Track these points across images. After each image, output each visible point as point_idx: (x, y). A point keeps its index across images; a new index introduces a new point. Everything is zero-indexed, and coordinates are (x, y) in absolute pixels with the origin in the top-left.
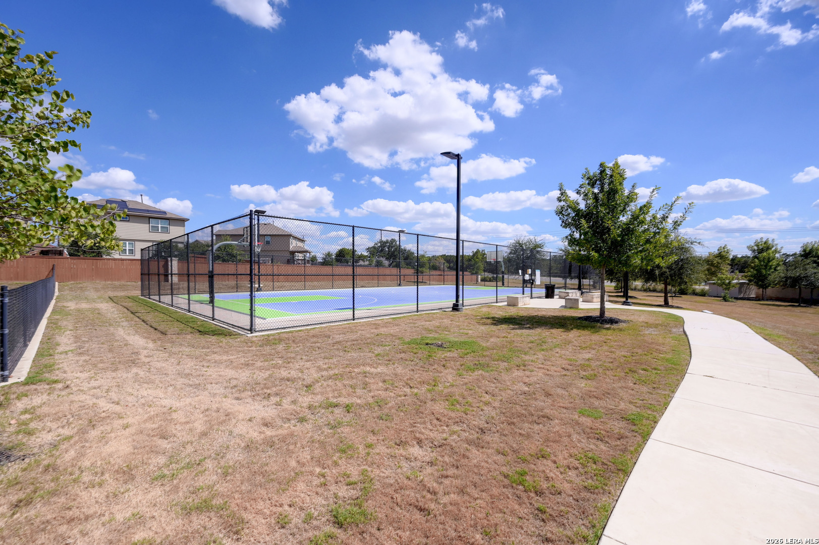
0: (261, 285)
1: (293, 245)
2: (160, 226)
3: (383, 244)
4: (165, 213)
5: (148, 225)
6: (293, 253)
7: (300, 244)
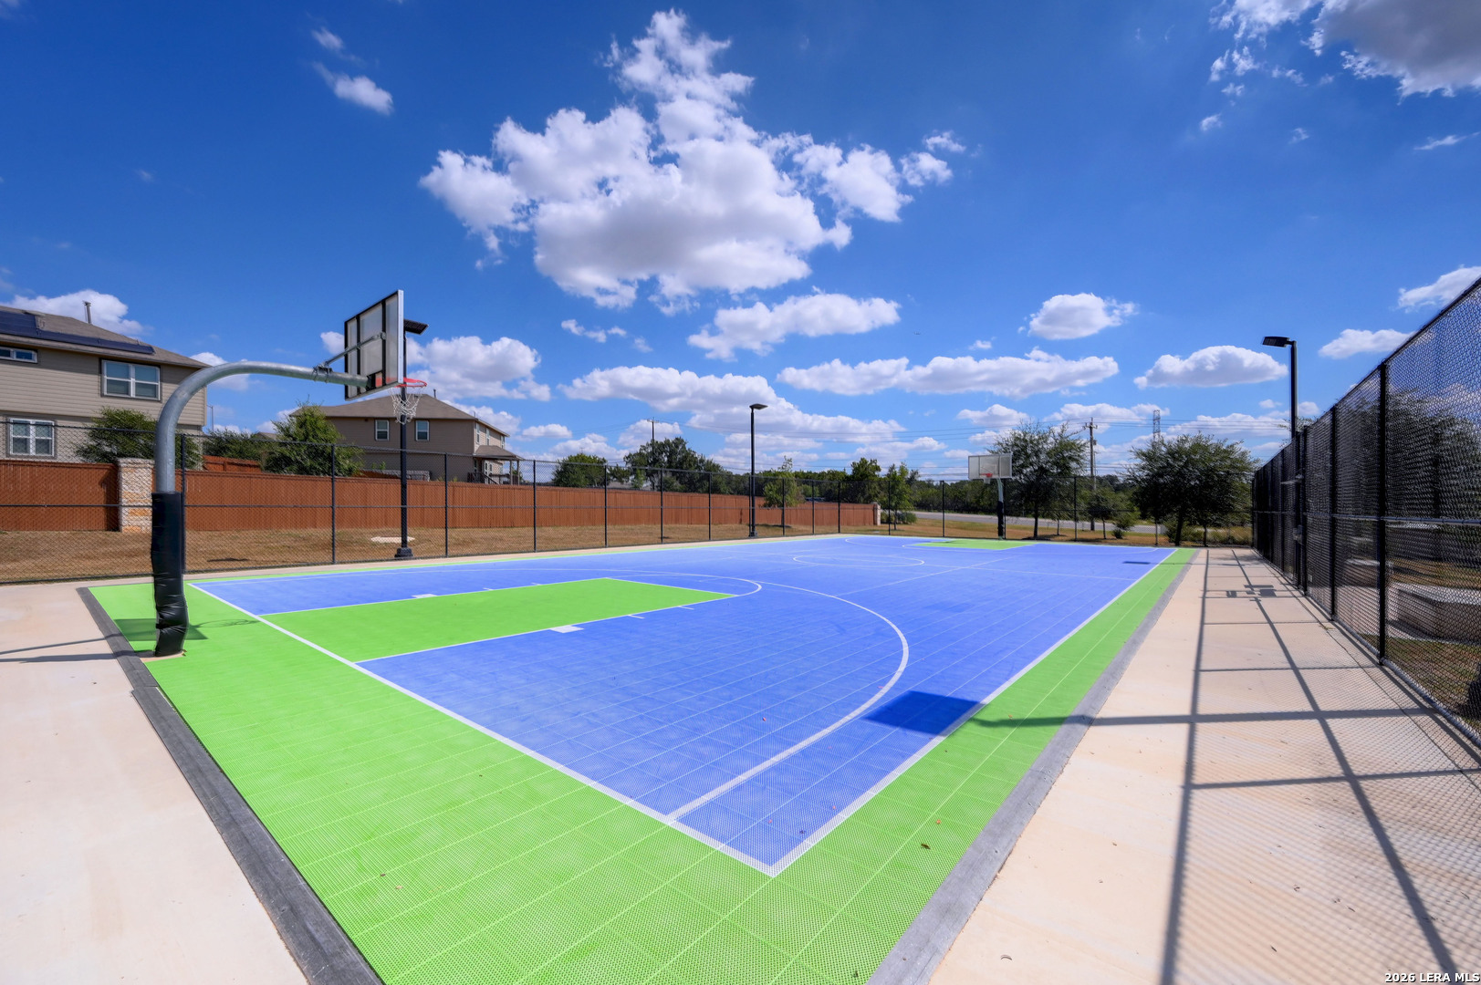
0: (409, 539)
1: (482, 441)
2: (132, 381)
3: (658, 448)
4: (150, 350)
5: (95, 378)
6: (480, 461)
7: (494, 441)
